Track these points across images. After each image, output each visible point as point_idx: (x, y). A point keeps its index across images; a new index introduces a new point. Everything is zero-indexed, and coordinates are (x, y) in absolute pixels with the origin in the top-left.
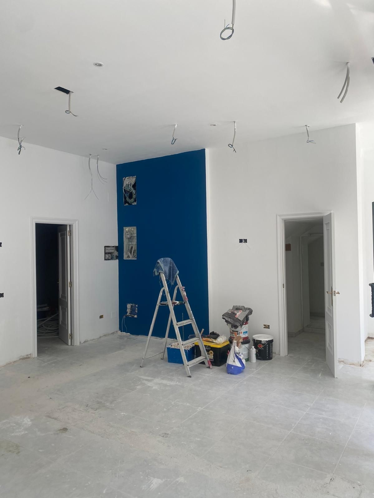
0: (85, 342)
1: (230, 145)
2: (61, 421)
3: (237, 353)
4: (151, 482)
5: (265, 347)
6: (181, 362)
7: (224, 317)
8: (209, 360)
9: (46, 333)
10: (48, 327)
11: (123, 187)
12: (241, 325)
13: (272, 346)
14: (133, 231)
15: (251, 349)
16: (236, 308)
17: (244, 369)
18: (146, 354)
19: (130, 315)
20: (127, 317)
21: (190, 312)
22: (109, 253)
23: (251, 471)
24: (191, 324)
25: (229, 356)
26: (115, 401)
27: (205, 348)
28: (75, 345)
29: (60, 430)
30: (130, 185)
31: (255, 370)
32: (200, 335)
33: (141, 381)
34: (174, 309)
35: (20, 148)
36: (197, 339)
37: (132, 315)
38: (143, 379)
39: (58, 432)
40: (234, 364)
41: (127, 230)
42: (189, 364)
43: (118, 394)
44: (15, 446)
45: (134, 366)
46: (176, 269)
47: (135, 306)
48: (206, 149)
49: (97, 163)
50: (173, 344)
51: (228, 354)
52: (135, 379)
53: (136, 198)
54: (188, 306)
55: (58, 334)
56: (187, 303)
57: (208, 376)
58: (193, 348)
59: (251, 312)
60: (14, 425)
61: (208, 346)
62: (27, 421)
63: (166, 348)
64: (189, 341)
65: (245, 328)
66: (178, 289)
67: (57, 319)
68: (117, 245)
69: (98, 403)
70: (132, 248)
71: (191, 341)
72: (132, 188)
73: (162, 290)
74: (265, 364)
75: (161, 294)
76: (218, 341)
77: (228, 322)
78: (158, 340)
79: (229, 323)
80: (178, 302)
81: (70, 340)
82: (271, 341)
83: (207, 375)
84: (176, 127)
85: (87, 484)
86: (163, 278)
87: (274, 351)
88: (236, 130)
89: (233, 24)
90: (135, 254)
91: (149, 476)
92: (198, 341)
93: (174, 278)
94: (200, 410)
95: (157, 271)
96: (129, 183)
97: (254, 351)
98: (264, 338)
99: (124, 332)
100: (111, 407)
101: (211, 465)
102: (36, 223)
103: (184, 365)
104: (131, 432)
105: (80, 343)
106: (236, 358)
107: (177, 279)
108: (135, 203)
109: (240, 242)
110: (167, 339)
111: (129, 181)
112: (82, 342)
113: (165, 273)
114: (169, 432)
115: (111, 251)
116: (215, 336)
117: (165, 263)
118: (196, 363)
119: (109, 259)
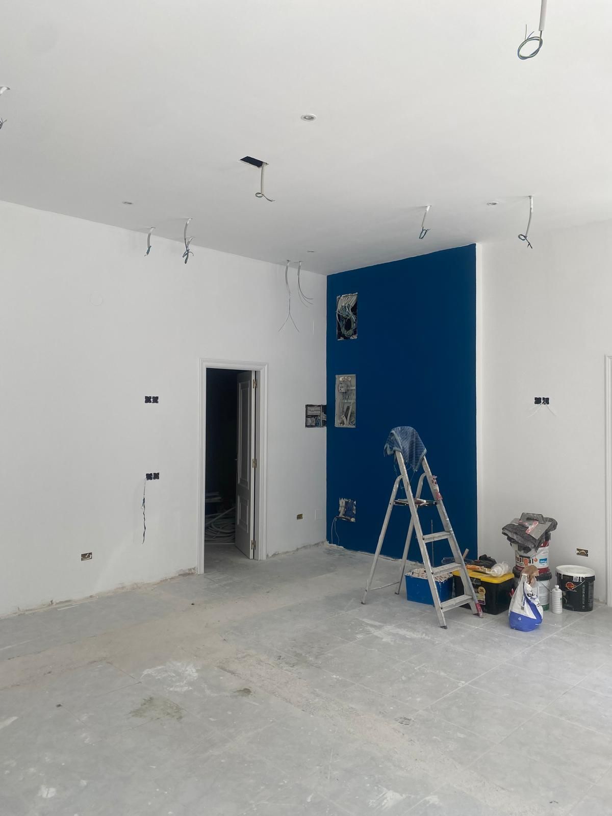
0: (274, 555)
1: (521, 236)
2: (241, 678)
3: (528, 594)
4: (384, 795)
5: (579, 589)
6: (429, 601)
7: (506, 532)
8: (477, 602)
9: (217, 537)
10: (219, 528)
11: (337, 311)
12: (536, 548)
13: (593, 588)
14: (350, 381)
15: (554, 590)
16: (528, 516)
17: (540, 623)
18: (371, 583)
19: (343, 516)
20: (339, 519)
21: (445, 519)
22: (312, 416)
23: (557, 803)
24: (447, 539)
25: (514, 598)
26: (323, 654)
27: (471, 583)
28: (259, 559)
29: (240, 691)
30: (348, 307)
31: (560, 626)
32: (462, 558)
33: (362, 625)
34: (418, 511)
35: (187, 254)
36: (457, 565)
37: (346, 517)
38: (367, 624)
39: (237, 694)
40: (522, 613)
41: (341, 379)
42: (444, 607)
43: (328, 644)
44: (175, 708)
45: (352, 601)
46: (422, 446)
47: (353, 503)
48: (477, 243)
49: (298, 274)
50: (416, 570)
51: (512, 594)
52: (353, 623)
53: (356, 329)
54: (442, 509)
55: (234, 540)
56: (440, 504)
57: (476, 629)
58: (449, 581)
59: (554, 525)
60: (174, 675)
61: (476, 579)
62: (191, 672)
63: (404, 578)
64: (443, 568)
65: (542, 553)
66: (425, 480)
67: (233, 516)
68: (325, 403)
69: (297, 655)
70: (348, 408)
71: (447, 568)
72: (351, 313)
73: (398, 479)
74: (578, 617)
75: (396, 486)
76: (494, 571)
77: (512, 540)
78: (390, 561)
79: (513, 542)
80: (425, 501)
81: (251, 551)
82: (592, 579)
83: (473, 627)
84: (428, 210)
85: (282, 784)
86: (401, 459)
87: (595, 595)
88: (532, 211)
89: (541, 32)
90: (354, 419)
91: (379, 786)
92: (459, 569)
93: (418, 460)
94: (464, 686)
95: (390, 448)
96: (345, 304)
97: (558, 593)
98: (577, 572)
99: (333, 543)
100: (316, 663)
101: (484, 783)
102: (207, 368)
103: (434, 606)
104: (349, 709)
105: (267, 556)
106: (526, 602)
107: (423, 463)
108: (355, 337)
109: (536, 403)
110: (405, 561)
111: (346, 301)
112: (270, 555)
113: (404, 453)
114: (410, 717)
115: (315, 413)
116: (489, 563)
117: (404, 435)
118: (455, 605)
119: (312, 426)
